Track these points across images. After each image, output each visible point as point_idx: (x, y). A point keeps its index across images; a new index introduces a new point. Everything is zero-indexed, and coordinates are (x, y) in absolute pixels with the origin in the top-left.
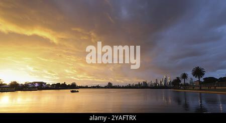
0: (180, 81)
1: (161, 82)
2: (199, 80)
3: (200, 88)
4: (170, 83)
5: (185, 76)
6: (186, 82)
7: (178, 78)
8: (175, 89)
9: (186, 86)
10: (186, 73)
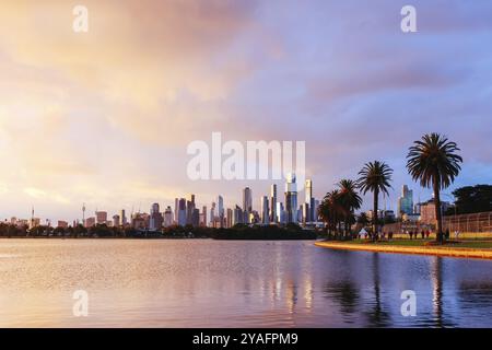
0: (356, 202)
1: (269, 204)
2: (436, 201)
3: (440, 235)
4: (310, 210)
5: (377, 178)
6: (381, 207)
7: (347, 184)
8: (330, 239)
9: (381, 225)
10: (382, 161)
